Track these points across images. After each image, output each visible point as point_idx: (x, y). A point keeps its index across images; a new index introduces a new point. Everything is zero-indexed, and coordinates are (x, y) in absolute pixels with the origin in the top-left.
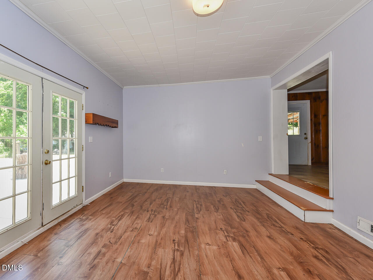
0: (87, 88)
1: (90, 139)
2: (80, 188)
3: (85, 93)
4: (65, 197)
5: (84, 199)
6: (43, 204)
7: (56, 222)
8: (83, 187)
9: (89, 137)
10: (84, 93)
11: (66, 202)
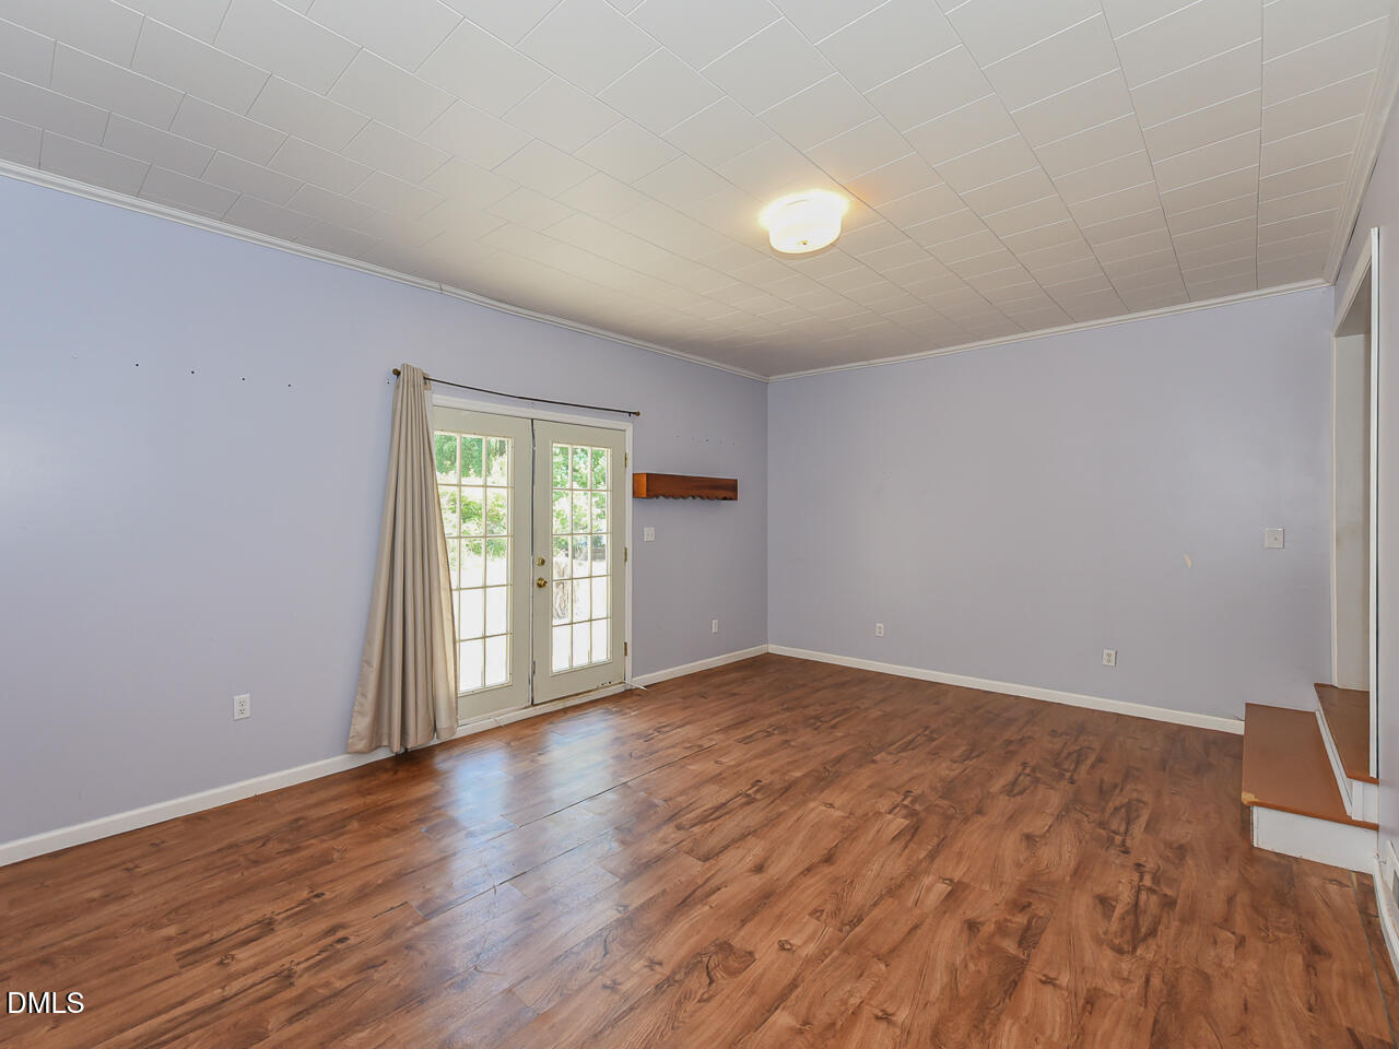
0: (638, 414)
1: (649, 534)
2: (619, 646)
3: (631, 428)
4: (581, 660)
5: (629, 674)
6: (534, 663)
7: (560, 705)
8: (626, 644)
9: (645, 529)
10: (628, 426)
11: (583, 669)
